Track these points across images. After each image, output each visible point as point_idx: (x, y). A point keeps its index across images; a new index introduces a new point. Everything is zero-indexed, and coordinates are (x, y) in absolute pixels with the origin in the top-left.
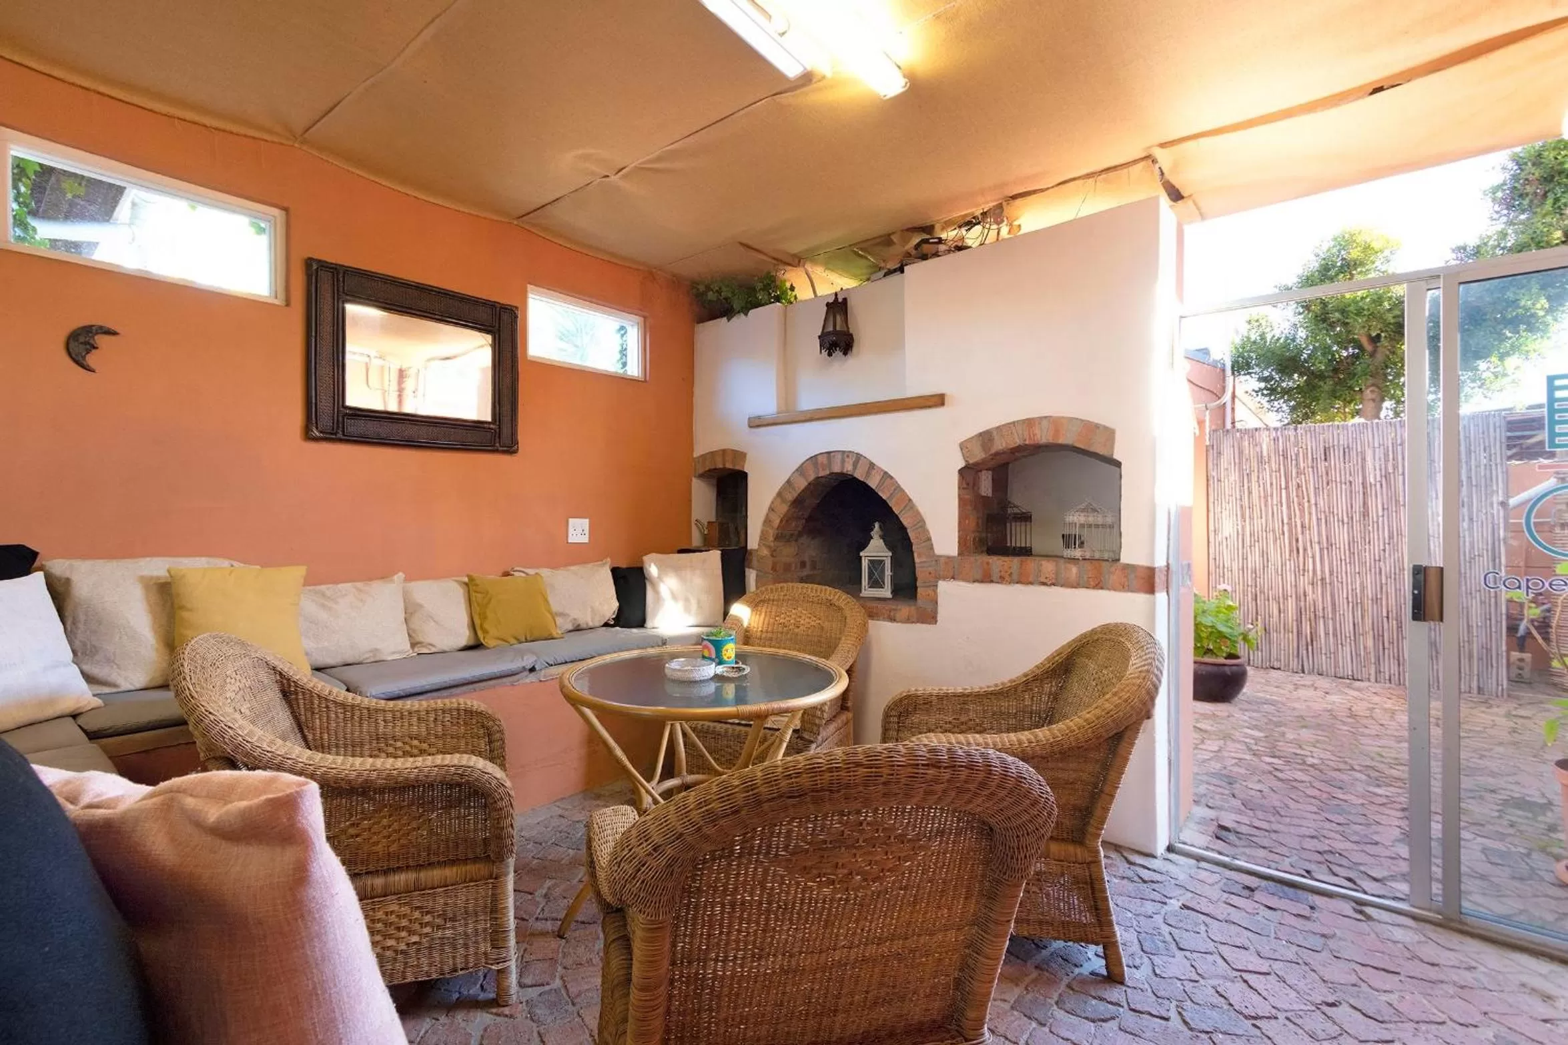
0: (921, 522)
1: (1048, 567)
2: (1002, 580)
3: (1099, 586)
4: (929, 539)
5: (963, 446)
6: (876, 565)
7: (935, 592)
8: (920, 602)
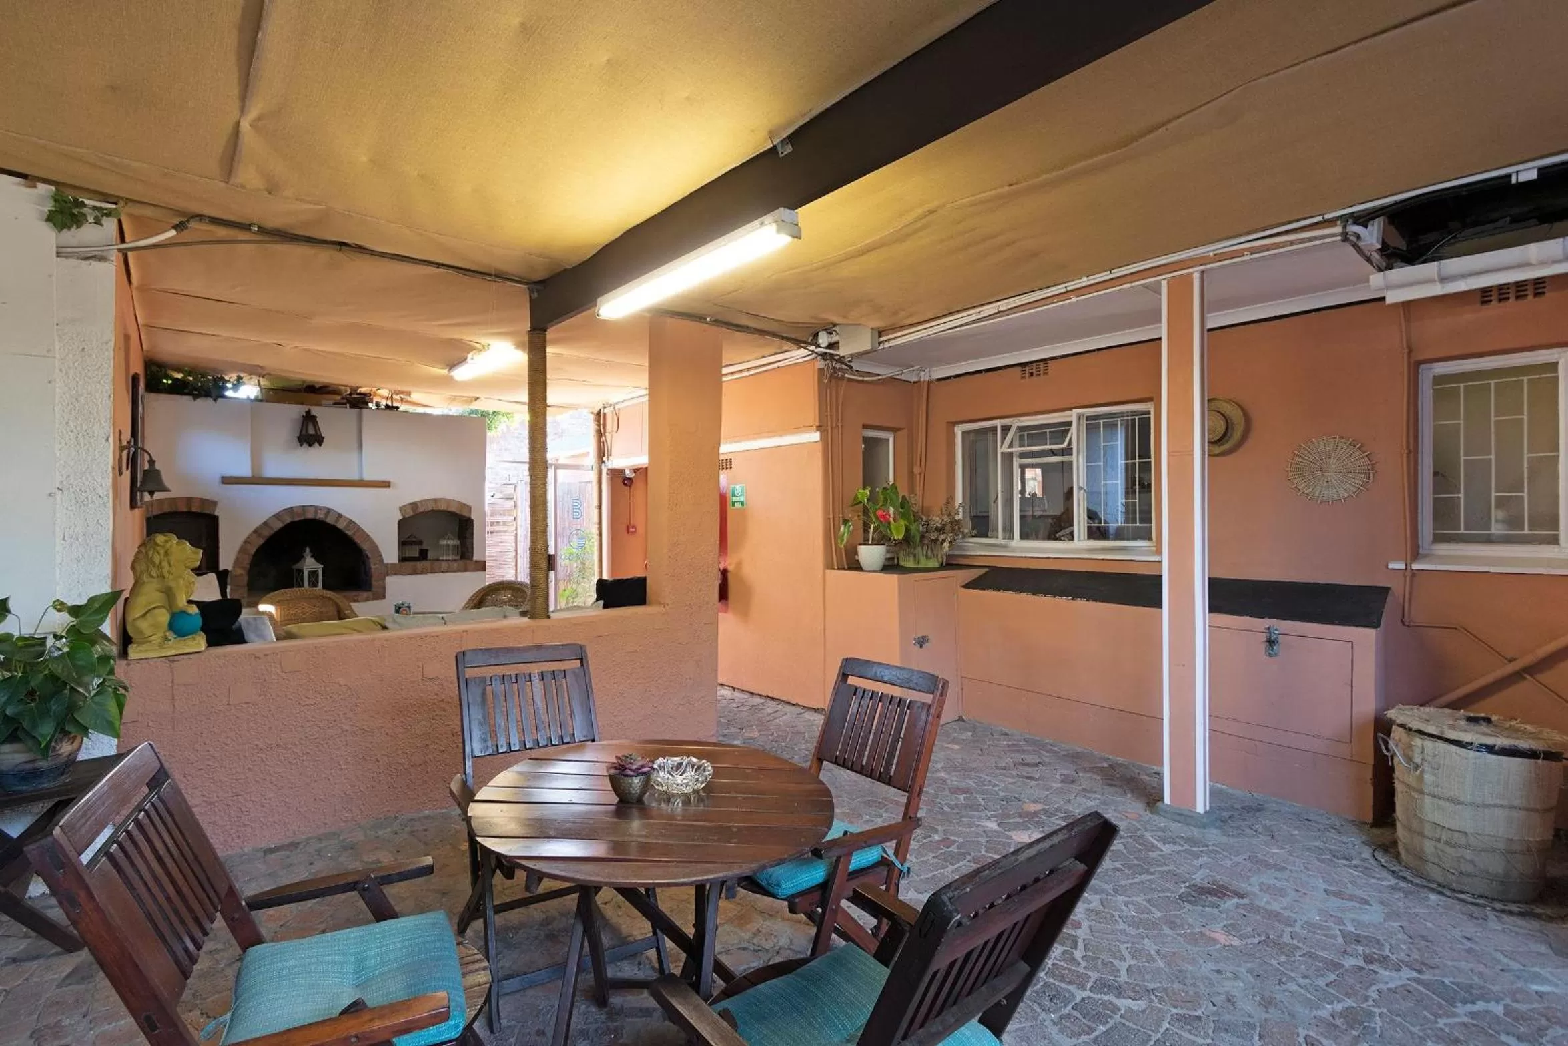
0: (375, 548)
1: (444, 565)
2: (422, 573)
3: (466, 570)
4: (381, 556)
5: (401, 509)
6: (313, 573)
7: (384, 583)
8: (373, 589)
